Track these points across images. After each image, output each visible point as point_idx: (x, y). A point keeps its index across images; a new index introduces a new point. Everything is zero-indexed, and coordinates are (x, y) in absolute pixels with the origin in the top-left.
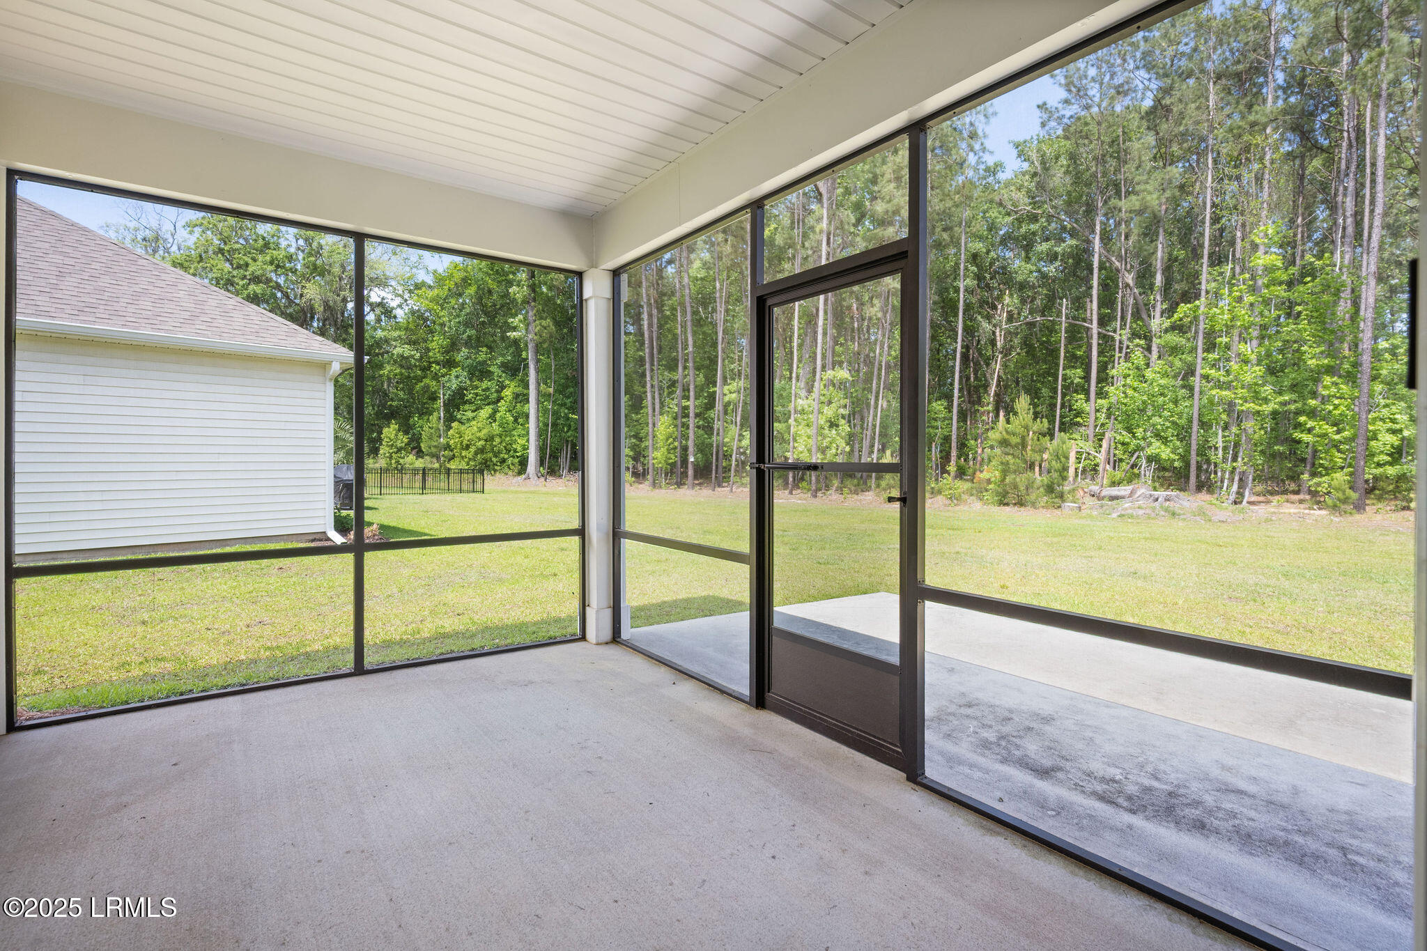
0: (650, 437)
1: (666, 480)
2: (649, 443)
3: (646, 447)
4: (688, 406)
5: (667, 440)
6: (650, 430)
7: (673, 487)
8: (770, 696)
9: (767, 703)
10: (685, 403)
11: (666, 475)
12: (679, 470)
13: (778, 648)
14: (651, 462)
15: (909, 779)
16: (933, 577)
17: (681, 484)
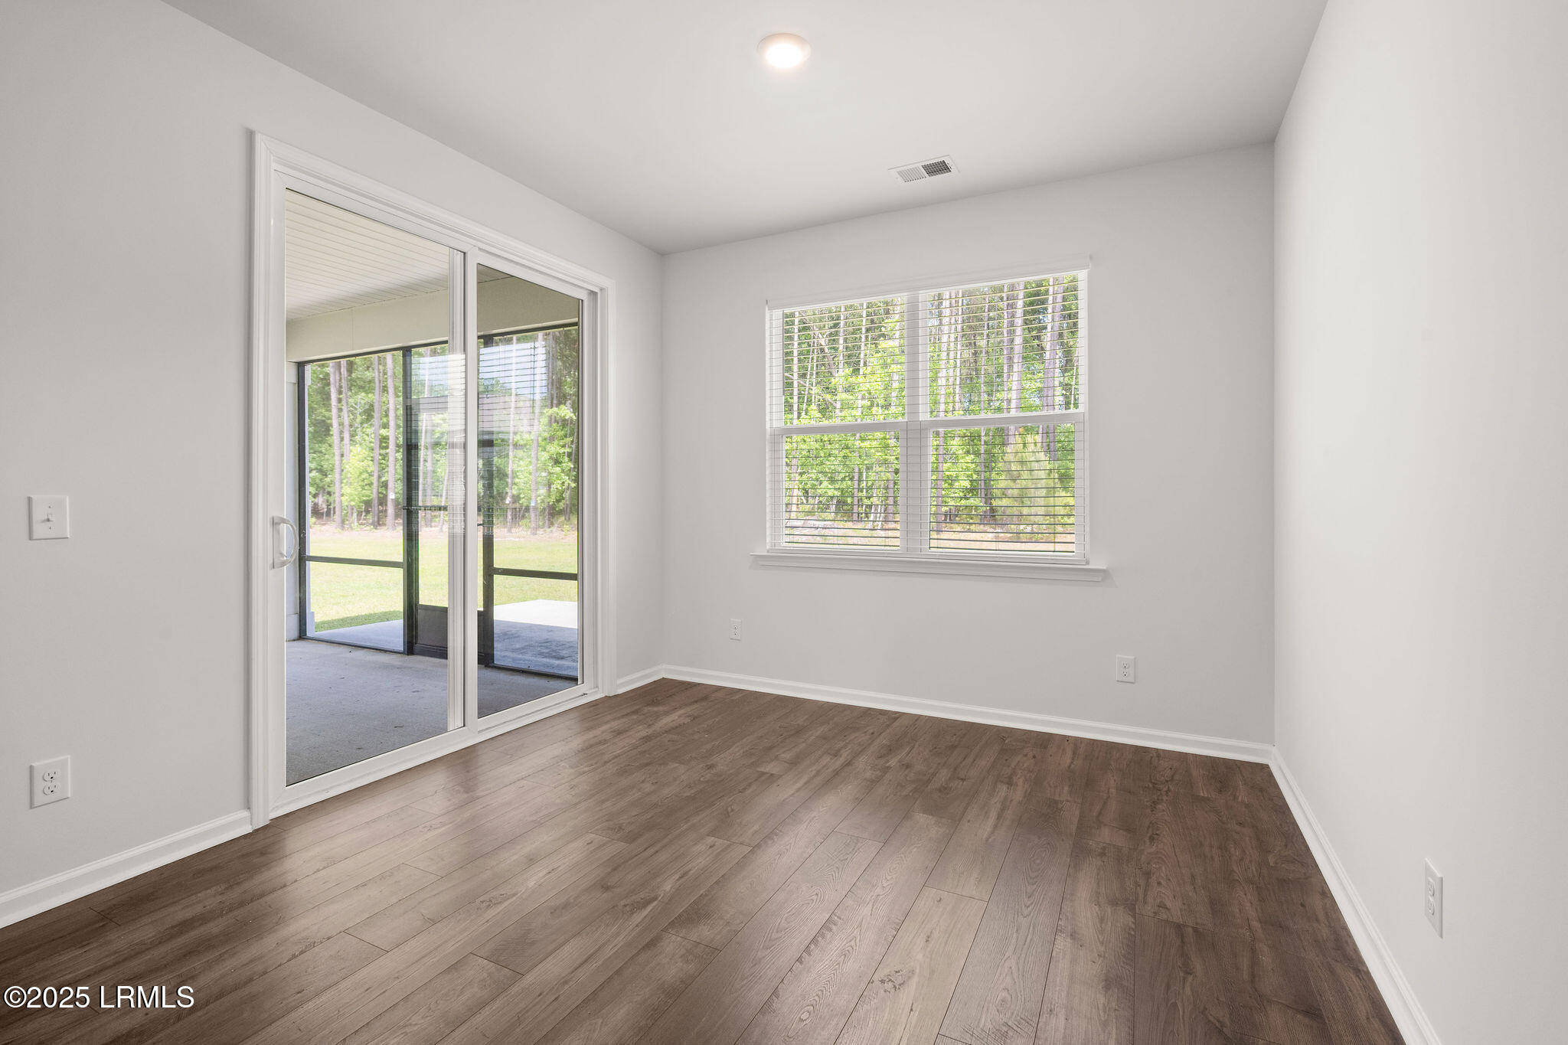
0: (337, 470)
1: (359, 520)
2: (336, 476)
3: (332, 482)
4: (388, 436)
5: (361, 473)
6: (337, 463)
7: (368, 528)
8: (417, 647)
9: (416, 651)
10: (383, 432)
11: (359, 514)
12: (375, 508)
13: (421, 615)
14: (337, 500)
15: (485, 666)
16: (498, 563)
17: (379, 524)
